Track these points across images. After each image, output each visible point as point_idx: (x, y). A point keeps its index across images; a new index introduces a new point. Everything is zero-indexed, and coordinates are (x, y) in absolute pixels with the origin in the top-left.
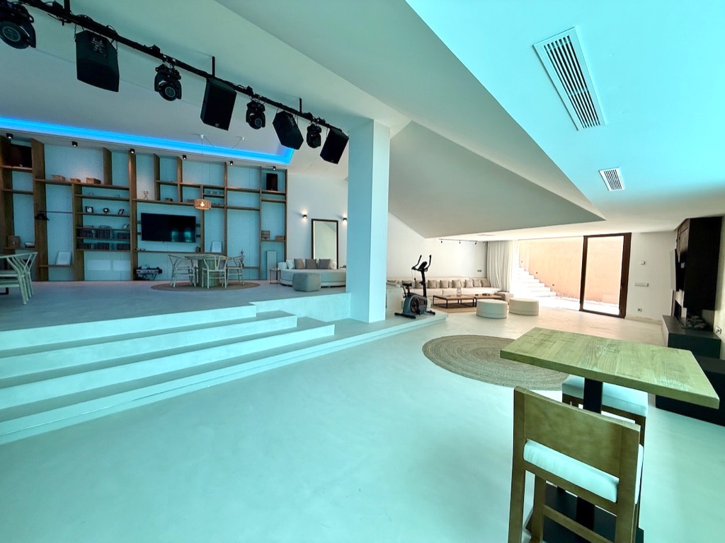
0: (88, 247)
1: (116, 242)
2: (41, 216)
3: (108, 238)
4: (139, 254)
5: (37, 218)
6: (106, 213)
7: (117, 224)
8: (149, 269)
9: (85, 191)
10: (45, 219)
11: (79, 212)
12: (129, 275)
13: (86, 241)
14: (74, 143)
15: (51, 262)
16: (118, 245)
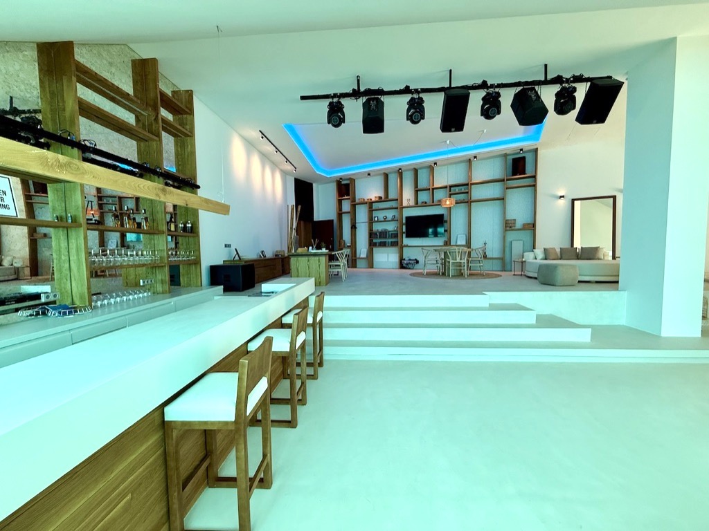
0: (375, 245)
1: (390, 240)
2: (354, 227)
3: (385, 237)
4: (404, 248)
5: (352, 228)
6: (385, 220)
7: (391, 227)
8: (410, 260)
9: (375, 206)
10: (355, 228)
11: (371, 221)
12: (397, 265)
13: (374, 241)
14: (369, 174)
15: (358, 256)
16: (391, 242)
